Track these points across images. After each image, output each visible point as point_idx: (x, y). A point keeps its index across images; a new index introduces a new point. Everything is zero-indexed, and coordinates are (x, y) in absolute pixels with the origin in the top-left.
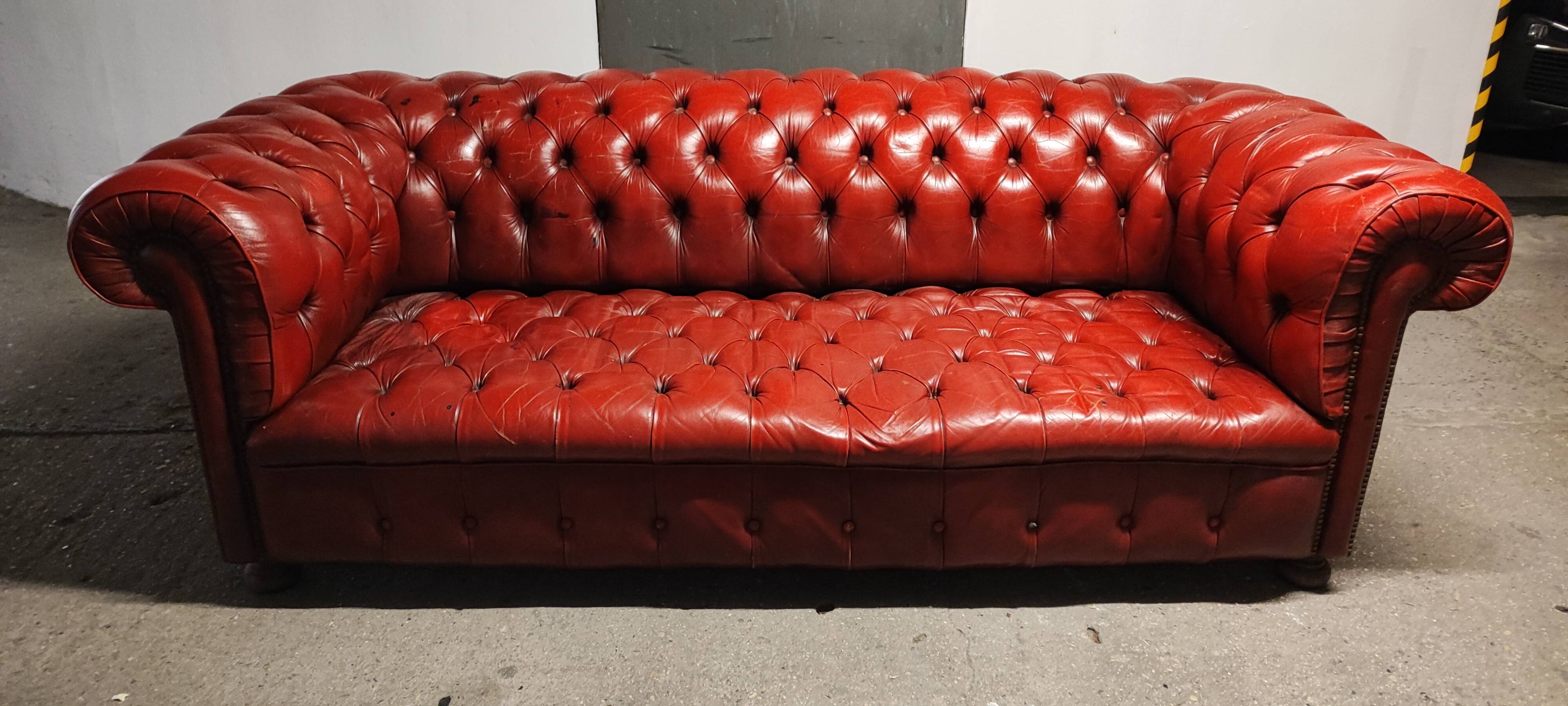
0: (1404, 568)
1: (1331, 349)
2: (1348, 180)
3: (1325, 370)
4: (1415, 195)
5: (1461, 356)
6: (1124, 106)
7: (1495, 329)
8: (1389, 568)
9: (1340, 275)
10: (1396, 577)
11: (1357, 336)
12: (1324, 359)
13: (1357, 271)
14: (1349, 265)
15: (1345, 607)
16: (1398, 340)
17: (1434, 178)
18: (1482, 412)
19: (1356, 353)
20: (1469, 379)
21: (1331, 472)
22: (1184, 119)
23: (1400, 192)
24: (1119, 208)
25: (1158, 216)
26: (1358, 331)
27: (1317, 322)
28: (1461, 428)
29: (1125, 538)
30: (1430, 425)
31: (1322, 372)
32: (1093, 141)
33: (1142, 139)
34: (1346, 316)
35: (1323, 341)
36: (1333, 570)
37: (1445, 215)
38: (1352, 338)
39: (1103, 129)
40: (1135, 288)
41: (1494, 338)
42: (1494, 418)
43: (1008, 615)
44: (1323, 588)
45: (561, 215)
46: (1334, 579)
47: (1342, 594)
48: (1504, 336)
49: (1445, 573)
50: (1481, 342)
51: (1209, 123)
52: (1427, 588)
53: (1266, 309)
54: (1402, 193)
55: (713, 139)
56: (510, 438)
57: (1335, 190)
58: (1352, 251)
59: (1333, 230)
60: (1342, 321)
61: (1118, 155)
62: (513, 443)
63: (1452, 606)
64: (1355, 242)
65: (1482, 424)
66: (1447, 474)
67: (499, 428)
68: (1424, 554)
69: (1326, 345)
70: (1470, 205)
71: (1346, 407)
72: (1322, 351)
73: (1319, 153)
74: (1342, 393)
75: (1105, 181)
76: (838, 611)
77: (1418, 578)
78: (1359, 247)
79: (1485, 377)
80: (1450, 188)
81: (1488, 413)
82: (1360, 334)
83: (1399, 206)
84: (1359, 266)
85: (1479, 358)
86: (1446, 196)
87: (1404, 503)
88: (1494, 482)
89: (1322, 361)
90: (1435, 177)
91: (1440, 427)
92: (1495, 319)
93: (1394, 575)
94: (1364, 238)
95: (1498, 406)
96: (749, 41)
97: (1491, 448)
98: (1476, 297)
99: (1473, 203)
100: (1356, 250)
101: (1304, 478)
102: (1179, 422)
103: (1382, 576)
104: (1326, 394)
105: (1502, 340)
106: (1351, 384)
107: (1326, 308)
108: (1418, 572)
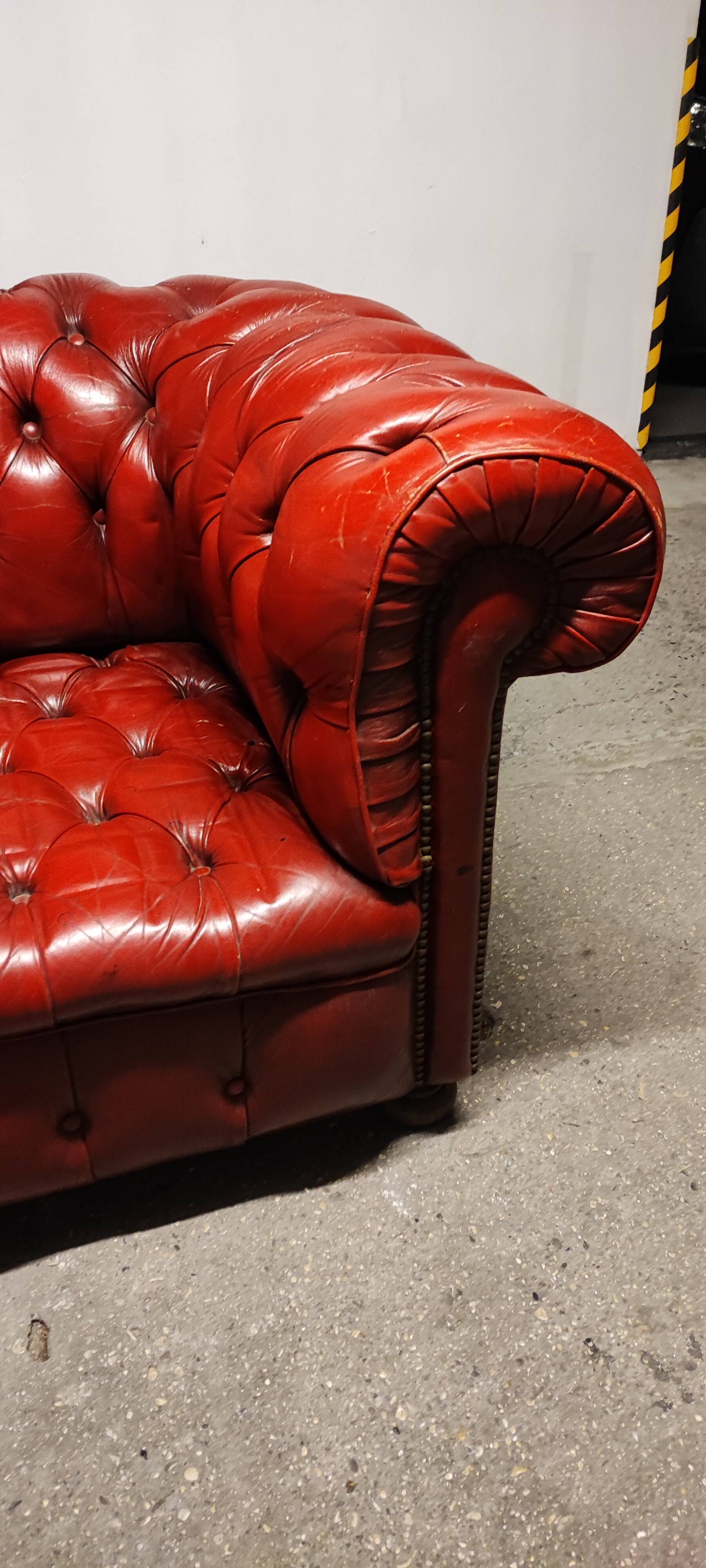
0: (566, 1047)
1: (377, 770)
2: (375, 438)
3: (371, 808)
4: (479, 461)
5: (648, 654)
6: (82, 328)
7: (686, 609)
8: (546, 1050)
9: (362, 635)
10: (555, 1069)
11: (421, 736)
12: (367, 790)
13: (395, 623)
14: (375, 615)
15: (476, 1155)
16: (494, 732)
17: (511, 423)
18: (672, 739)
19: (426, 765)
20: (657, 687)
21: (423, 961)
22: (170, 343)
23: (450, 456)
24: (93, 510)
25: (153, 519)
26: (422, 728)
27: (345, 725)
28: (649, 767)
29: (78, 1151)
30: (608, 769)
31: (366, 812)
32: (24, 393)
33: (108, 385)
34: (393, 706)
35: (358, 759)
37: (535, 496)
38: (410, 744)
39: (38, 370)
40: (145, 639)
41: (686, 622)
42: (688, 745)
46: (464, 1095)
47: (474, 1125)
48: (696, 619)
49: (625, 1044)
50: (670, 630)
51: (205, 350)
52: (600, 1082)
54: (452, 460)
57: (353, 459)
58: (374, 588)
59: (337, 544)
60: (385, 717)
61: (68, 416)
63: (633, 1113)
64: (378, 568)
65: (672, 757)
66: (629, 850)
68: (597, 1011)
69: (365, 764)
70: (581, 471)
71: (427, 858)
72: (361, 777)
73: (344, 388)
74: (411, 841)
75: (54, 464)
77: (587, 1062)
78: (387, 576)
79: (675, 681)
80: (543, 440)
81: (681, 738)
82: (428, 733)
83: (449, 486)
84: (393, 614)
85: (668, 654)
86: (535, 457)
87: (571, 914)
88: (689, 853)
89: (363, 794)
90: (515, 421)
91: (621, 770)
92: (687, 594)
93: (554, 1064)
94: (394, 557)
95: (692, 725)
97: (685, 795)
98: (612, 644)
99: (585, 467)
100: (383, 585)
101: (372, 993)
102: (124, 940)
103: (536, 1071)
104: (381, 850)
105: (695, 625)
106: (427, 819)
107: (352, 699)
108: (587, 1050)
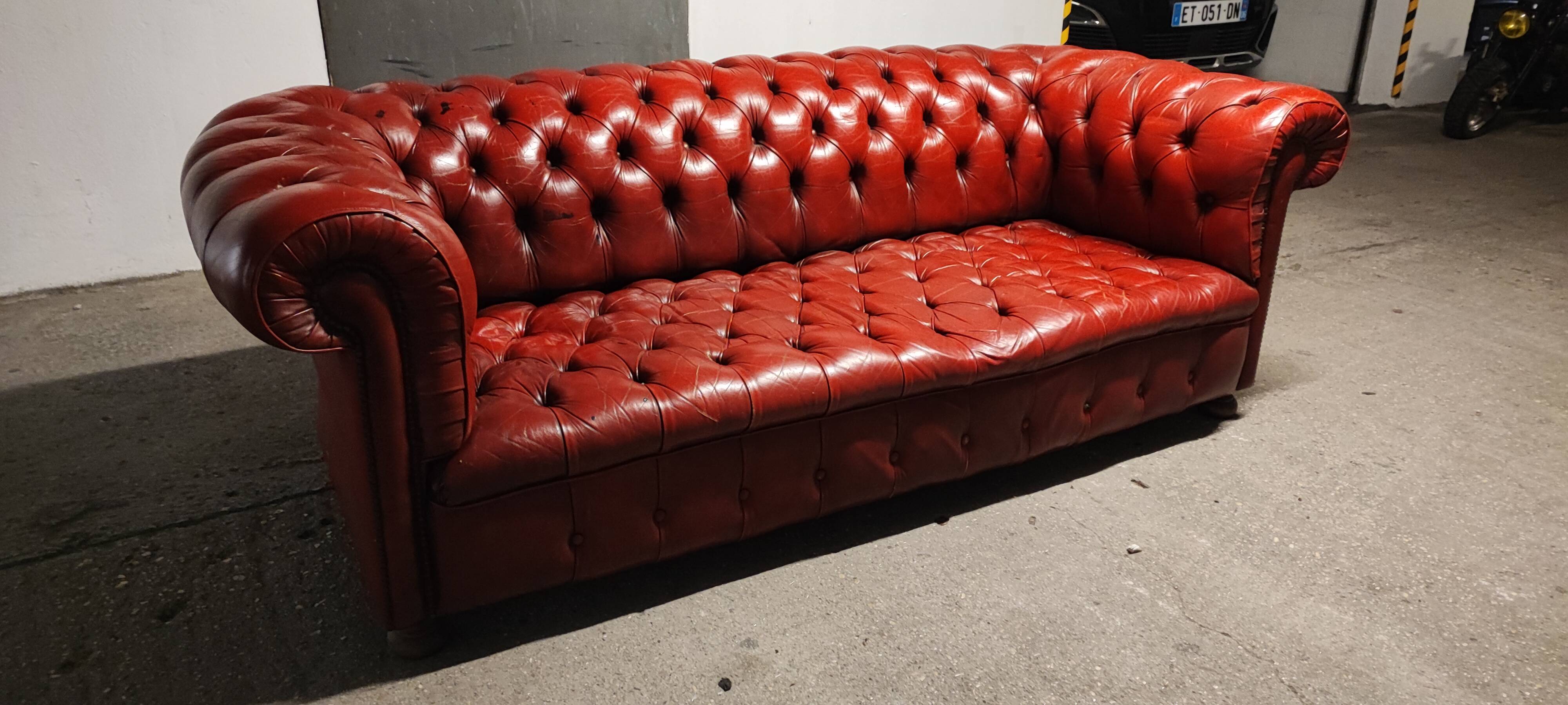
1: (1256, 226)
2: (1239, 101)
3: (1252, 242)
4: (1302, 104)
6: (989, 69)
9: (1263, 169)
11: (1267, 215)
12: (1252, 234)
13: (1272, 166)
14: (1268, 161)
15: (1249, 427)
19: (1265, 228)
22: (1044, 75)
23: (1291, 103)
24: (1006, 153)
25: (1040, 155)
26: (1267, 211)
27: (1246, 208)
29: (1140, 404)
31: (1251, 245)
33: (1010, 92)
34: (1263, 200)
35: (1251, 221)
36: (1238, 401)
37: (1319, 116)
38: (1264, 217)
39: (987, 89)
43: (1072, 487)
44: (1236, 417)
45: (566, 216)
46: (1240, 409)
53: (1193, 207)
54: (1293, 104)
55: (688, 125)
56: (712, 416)
57: (1233, 109)
58: (1271, 150)
60: (1260, 205)
62: (716, 421)
67: (702, 410)
69: (1254, 224)
70: (1330, 107)
72: (1251, 228)
74: (1260, 258)
76: (953, 519)
78: (1275, 146)
82: (1268, 213)
84: (1272, 161)
86: (1318, 102)
89: (1251, 236)
94: (1277, 139)
96: (489, 48)
98: (1329, 176)
99: (1332, 105)
100: (1274, 149)
104: (1252, 263)
107: (1252, 196)
